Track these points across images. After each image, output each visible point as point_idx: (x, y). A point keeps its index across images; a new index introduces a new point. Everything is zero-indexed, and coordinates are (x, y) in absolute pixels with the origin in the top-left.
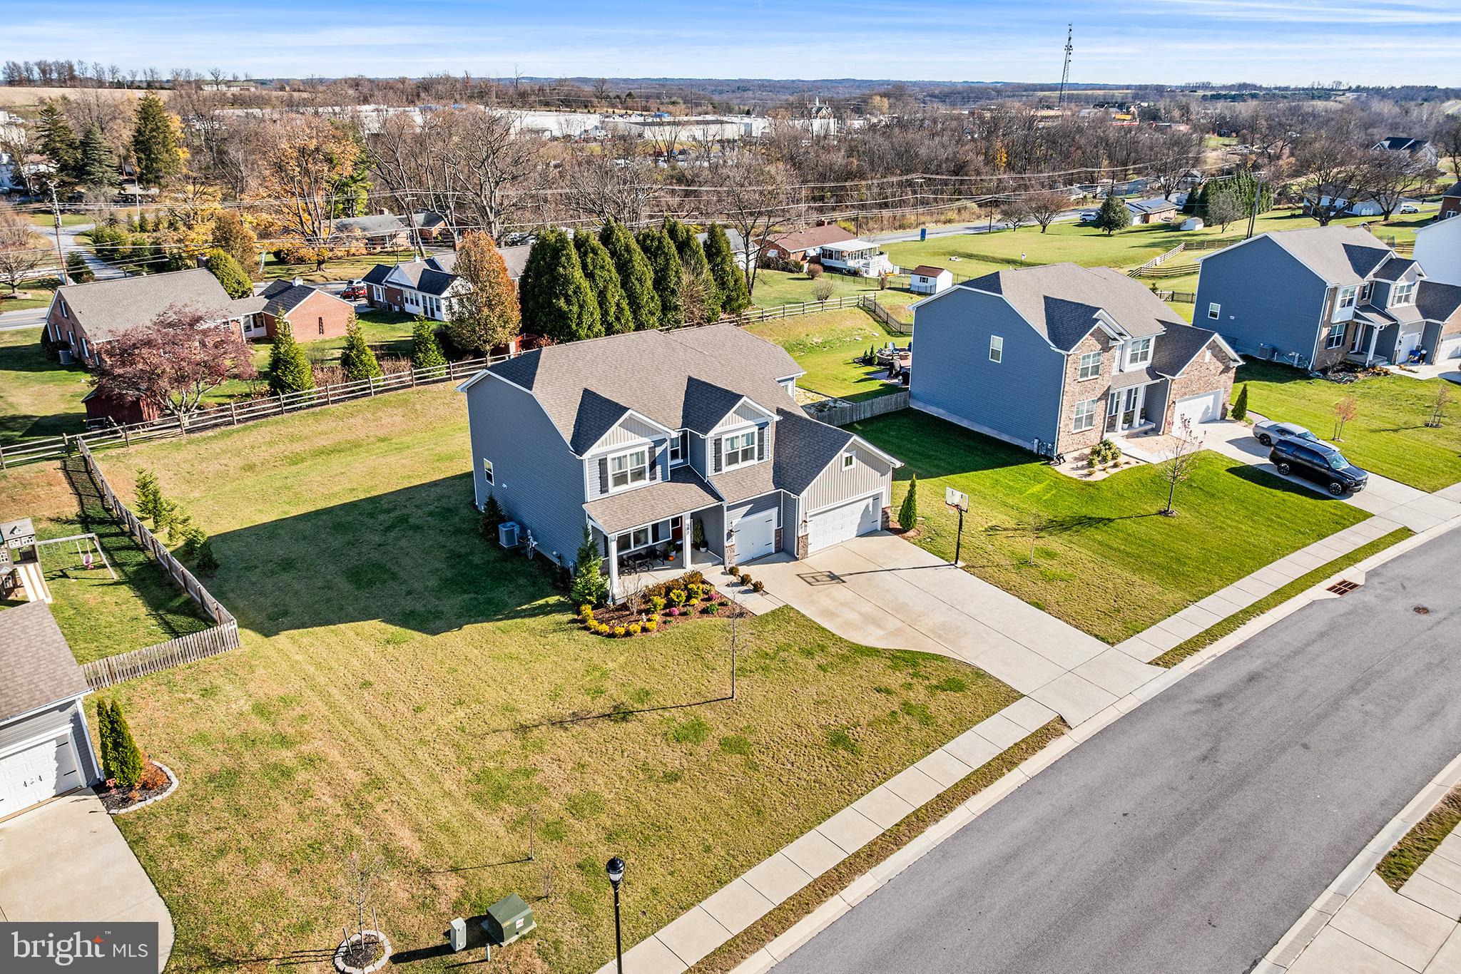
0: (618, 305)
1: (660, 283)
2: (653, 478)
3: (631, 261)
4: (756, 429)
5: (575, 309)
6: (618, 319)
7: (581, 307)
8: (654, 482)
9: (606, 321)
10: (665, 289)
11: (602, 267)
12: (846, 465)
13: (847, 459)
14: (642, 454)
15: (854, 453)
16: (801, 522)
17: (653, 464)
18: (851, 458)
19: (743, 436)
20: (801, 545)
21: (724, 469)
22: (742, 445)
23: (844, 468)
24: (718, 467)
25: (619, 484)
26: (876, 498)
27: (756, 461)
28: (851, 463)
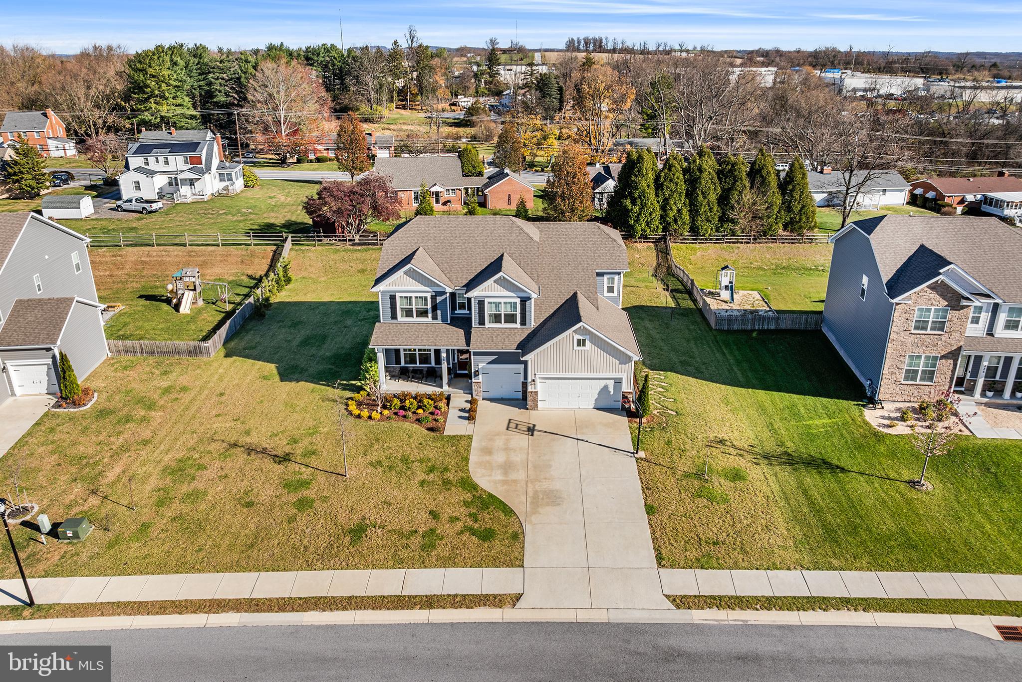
0: (679, 211)
1: (724, 200)
2: (435, 317)
3: (700, 178)
4: (518, 301)
5: (637, 209)
6: (676, 221)
7: (642, 208)
8: (435, 321)
9: (664, 221)
10: (726, 205)
11: (671, 180)
12: (579, 345)
13: (579, 340)
14: (426, 299)
15: (587, 337)
16: (529, 380)
17: (435, 308)
18: (584, 341)
19: (505, 303)
20: (529, 398)
21: (488, 325)
22: (504, 310)
23: (576, 348)
24: (482, 322)
25: (407, 316)
26: (618, 382)
27: (518, 325)
28: (584, 345)
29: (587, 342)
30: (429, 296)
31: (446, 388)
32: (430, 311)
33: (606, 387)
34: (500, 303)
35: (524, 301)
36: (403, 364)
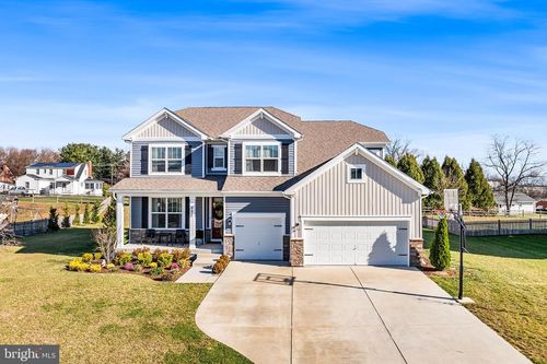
2: (188, 171)
4: (279, 144)
8: (188, 176)
12: (353, 177)
13: (353, 172)
14: (180, 149)
15: (363, 167)
16: (293, 224)
17: (189, 159)
18: (360, 171)
19: (265, 148)
20: (293, 250)
21: (245, 173)
22: (263, 156)
23: (350, 181)
24: (238, 170)
25: (159, 170)
26: (402, 228)
27: (279, 174)
28: (360, 177)
29: (364, 174)
30: (183, 146)
31: (192, 247)
32: (183, 163)
33: (383, 237)
34: (259, 148)
35: (286, 144)
36: (150, 227)
